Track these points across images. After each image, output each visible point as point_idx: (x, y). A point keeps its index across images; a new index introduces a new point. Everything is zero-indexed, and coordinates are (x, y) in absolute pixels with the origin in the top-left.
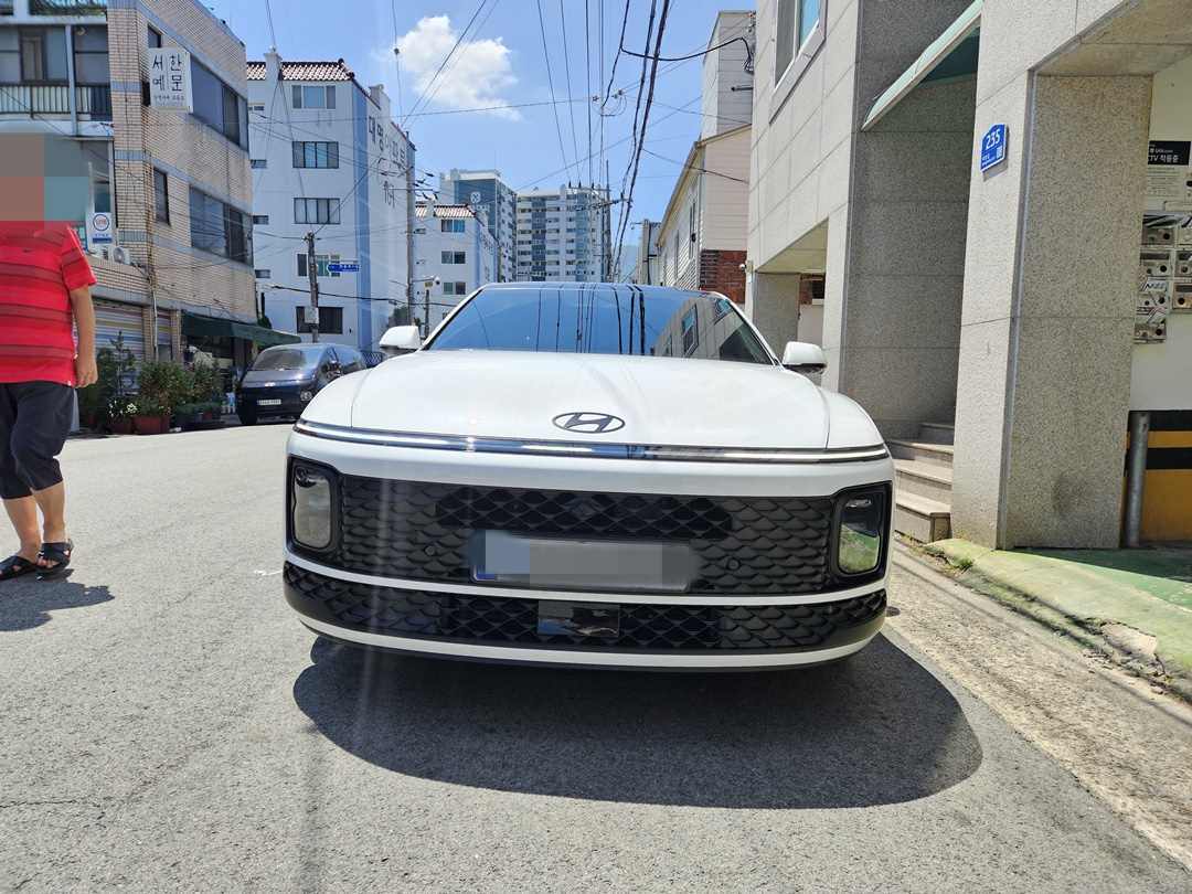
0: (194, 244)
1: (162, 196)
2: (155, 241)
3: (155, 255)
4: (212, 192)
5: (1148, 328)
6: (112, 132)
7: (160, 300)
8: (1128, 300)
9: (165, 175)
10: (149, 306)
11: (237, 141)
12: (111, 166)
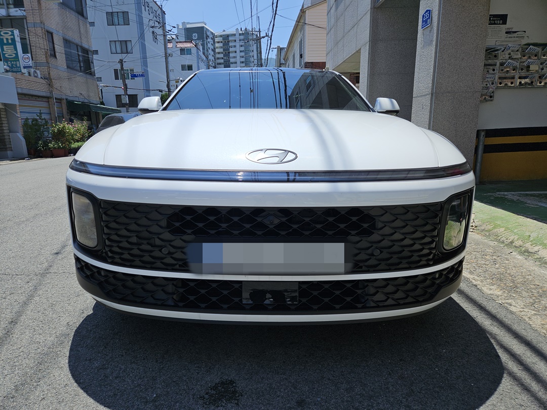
0: (68, 67)
1: (51, 44)
2: (51, 66)
3: (51, 73)
4: (73, 41)
5: (487, 95)
6: (25, 13)
7: (56, 94)
8: (478, 84)
9: (52, 34)
10: (51, 98)
11: (82, 15)
12: (26, 30)
